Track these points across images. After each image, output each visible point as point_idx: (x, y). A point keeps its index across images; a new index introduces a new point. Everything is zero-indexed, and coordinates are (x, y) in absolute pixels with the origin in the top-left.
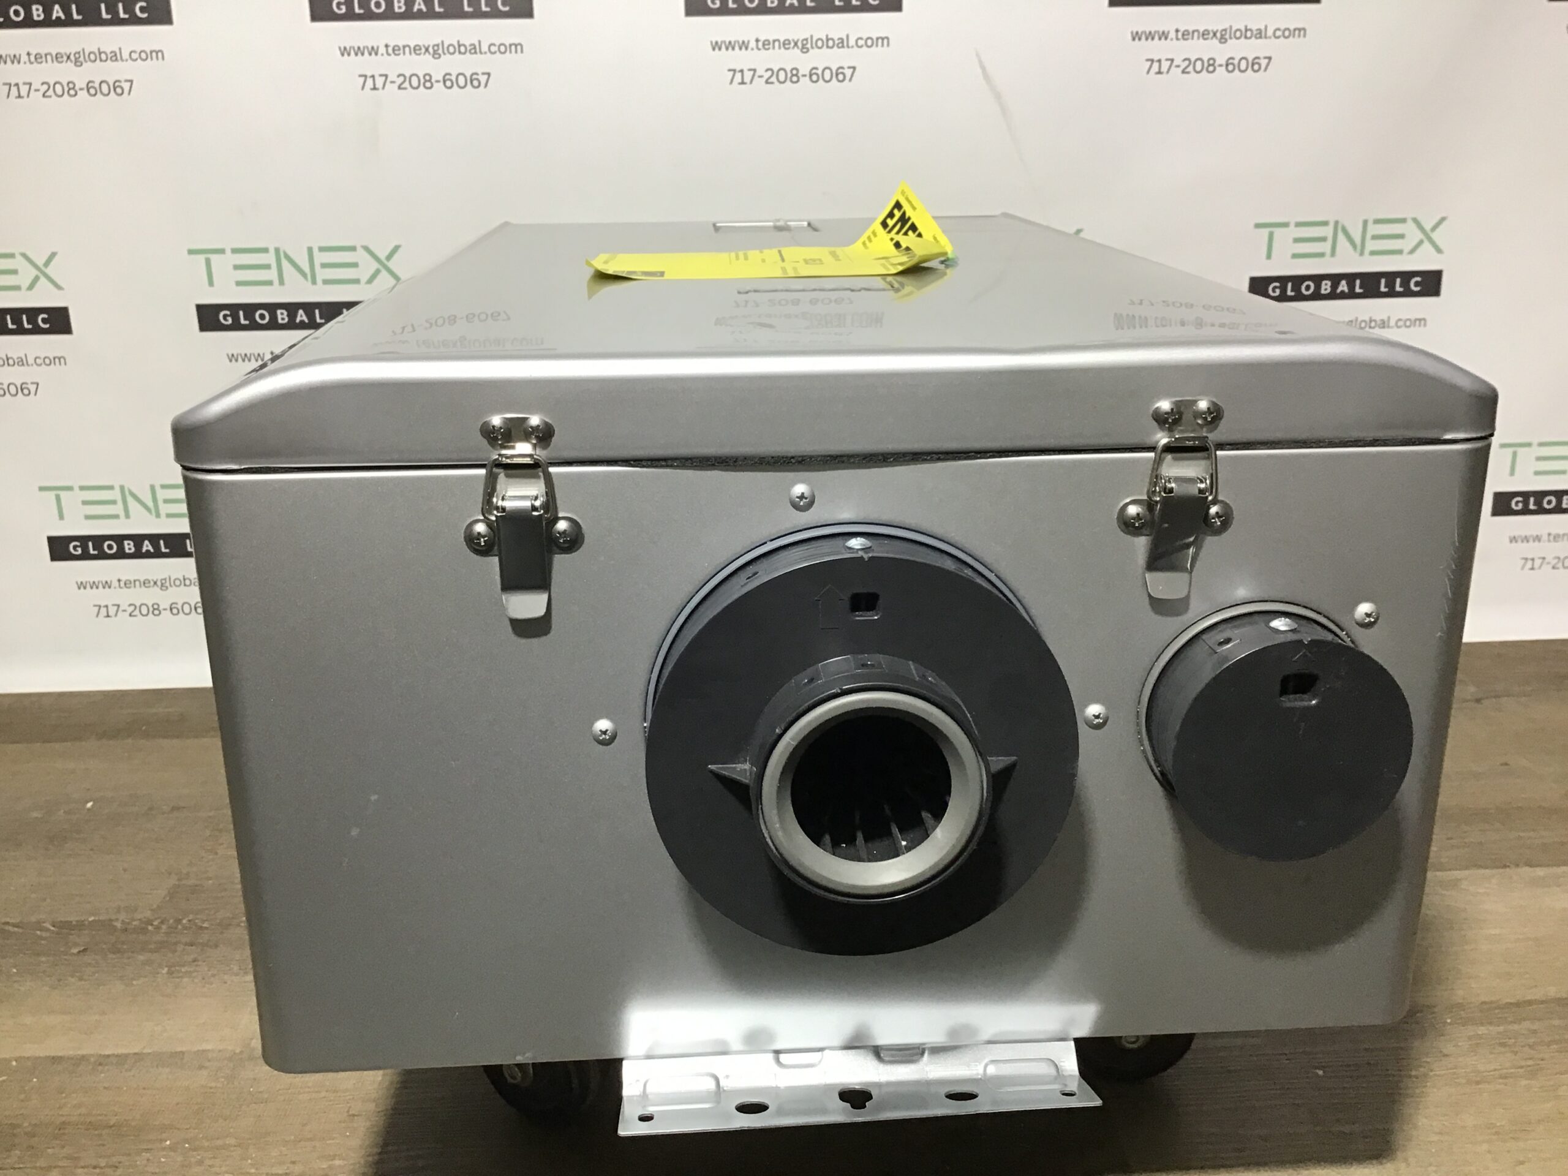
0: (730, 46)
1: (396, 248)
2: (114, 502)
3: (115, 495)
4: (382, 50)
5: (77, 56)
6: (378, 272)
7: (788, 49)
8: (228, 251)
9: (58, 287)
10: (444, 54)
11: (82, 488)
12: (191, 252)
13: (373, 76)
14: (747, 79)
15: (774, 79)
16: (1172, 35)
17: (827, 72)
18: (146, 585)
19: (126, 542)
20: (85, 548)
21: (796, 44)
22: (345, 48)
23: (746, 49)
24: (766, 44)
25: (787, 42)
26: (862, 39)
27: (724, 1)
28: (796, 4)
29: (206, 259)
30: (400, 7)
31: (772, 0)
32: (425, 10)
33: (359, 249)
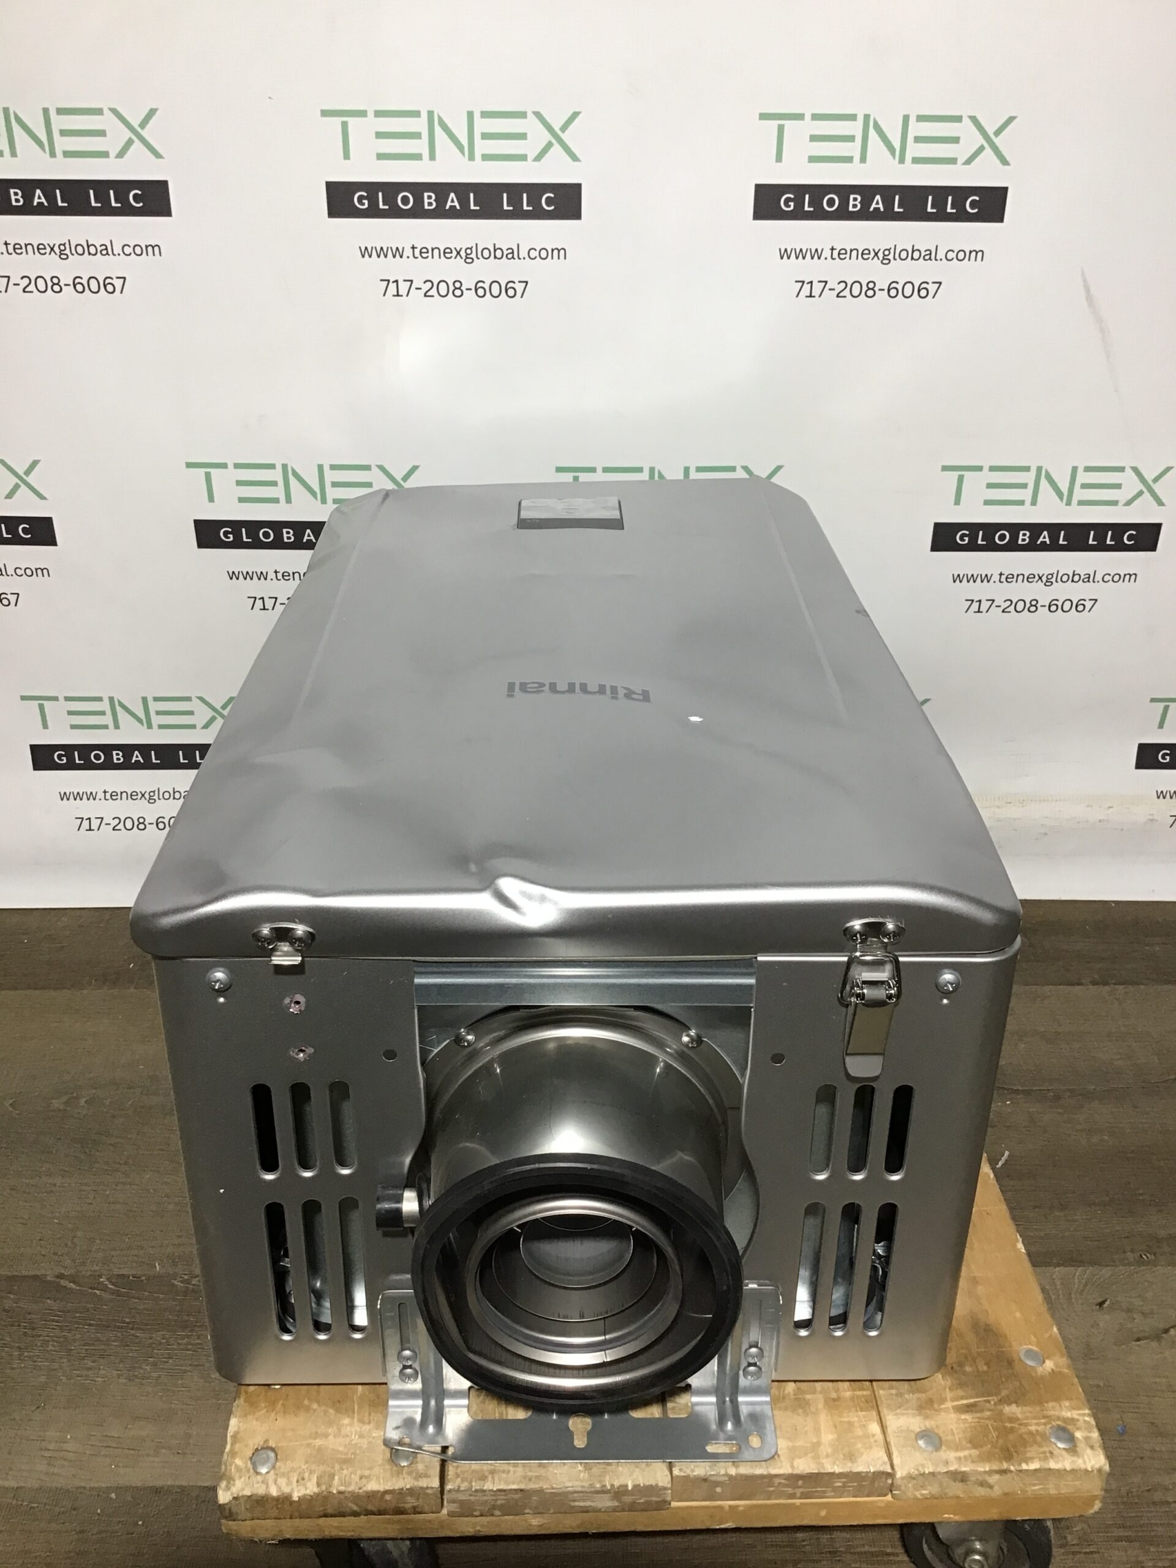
0: (801, 254)
2: (103, 713)
3: (105, 706)
4: (408, 252)
5: (62, 248)
7: (869, 258)
8: (231, 466)
9: (41, 497)
10: (478, 258)
11: (67, 699)
12: (189, 465)
13: (396, 281)
14: (816, 292)
15: (847, 292)
17: (908, 290)
18: (133, 797)
19: (114, 753)
20: (70, 759)
21: (876, 254)
22: (366, 248)
23: (819, 258)
24: (842, 254)
25: (866, 252)
26: (953, 251)
27: (800, 203)
28: (882, 209)
29: (206, 473)
30: (430, 204)
31: (855, 202)
32: (458, 207)
33: (374, 468)
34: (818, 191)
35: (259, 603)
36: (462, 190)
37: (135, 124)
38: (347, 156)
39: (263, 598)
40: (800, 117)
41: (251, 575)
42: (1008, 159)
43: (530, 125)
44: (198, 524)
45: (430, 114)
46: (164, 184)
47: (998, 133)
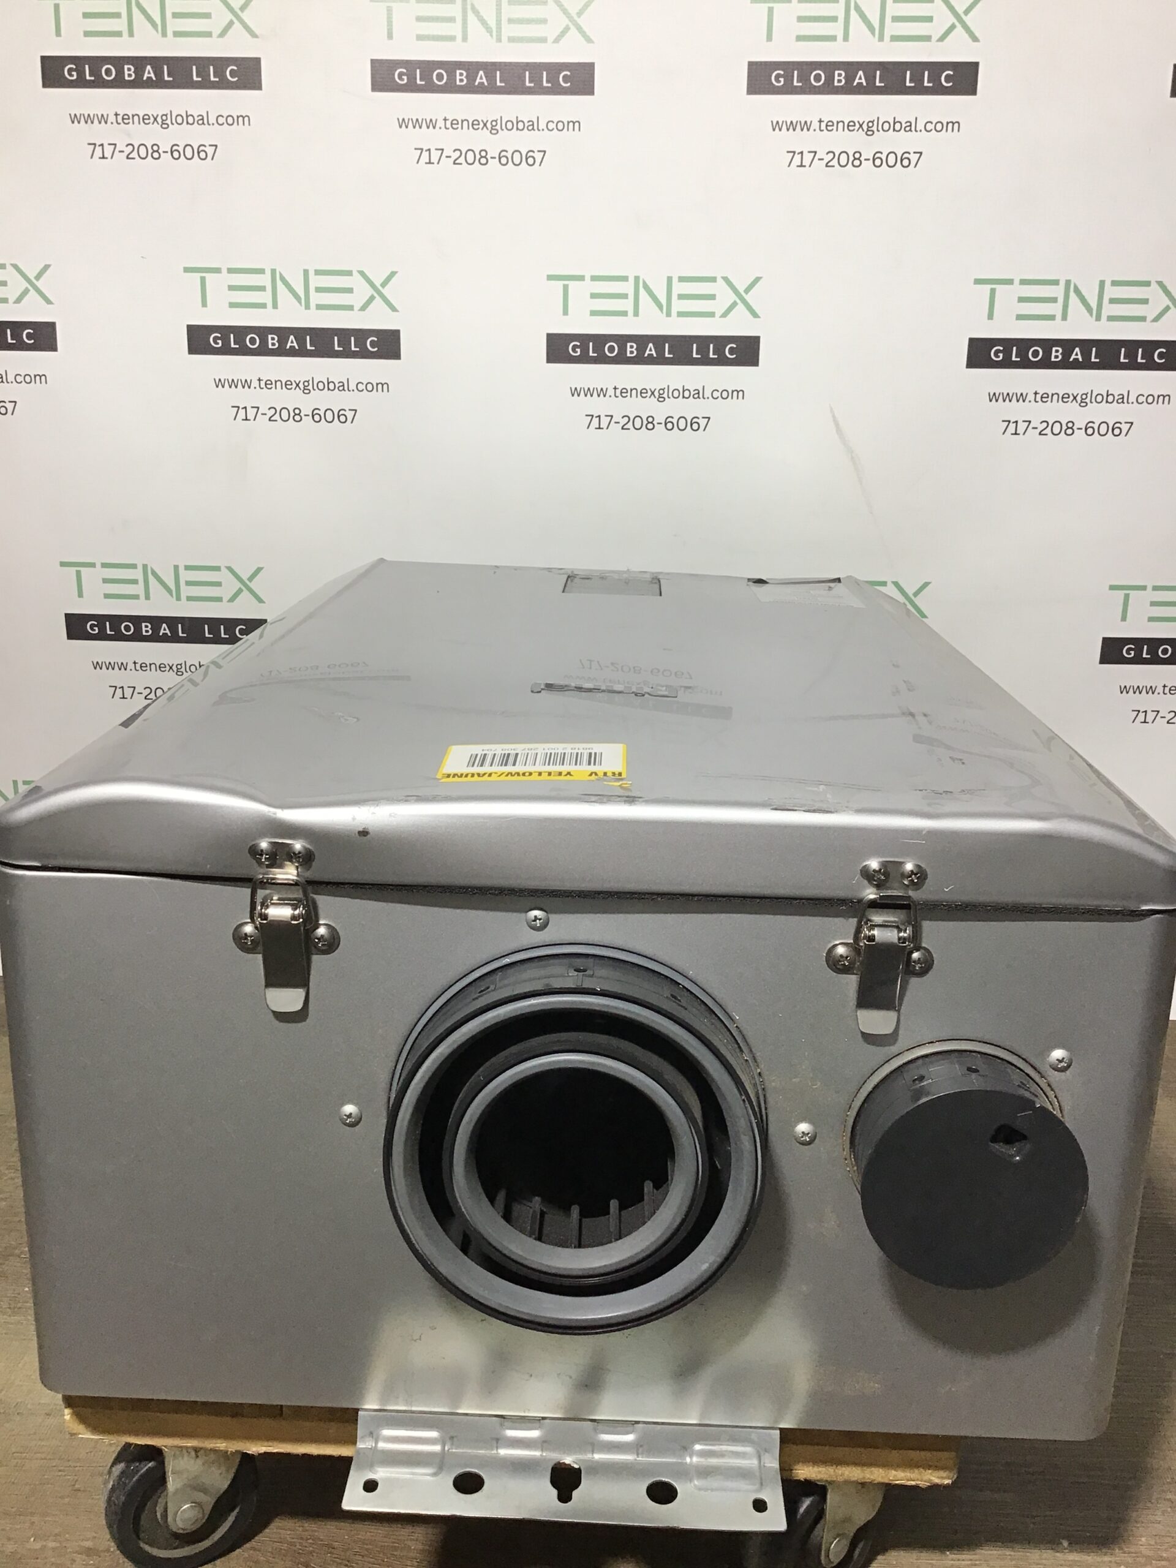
0: (589, 392)
1: (259, 570)
4: (255, 383)
6: (240, 591)
7: (645, 397)
8: (98, 565)
10: (314, 390)
12: (63, 564)
13: (245, 408)
14: (604, 424)
15: (630, 425)
16: (1031, 397)
17: (682, 421)
21: (653, 393)
22: (220, 380)
23: (605, 396)
24: (624, 393)
25: (644, 391)
26: (718, 391)
27: (585, 350)
28: (655, 355)
29: (77, 571)
30: (273, 344)
31: (631, 349)
32: (297, 347)
33: (223, 568)
34: (600, 340)
35: (119, 692)
36: (300, 333)
37: (32, 277)
38: (204, 304)
39: (122, 687)
40: (581, 278)
41: (113, 664)
42: (758, 312)
43: (356, 282)
44: (67, 615)
45: (273, 271)
46: (52, 325)
47: (747, 291)
